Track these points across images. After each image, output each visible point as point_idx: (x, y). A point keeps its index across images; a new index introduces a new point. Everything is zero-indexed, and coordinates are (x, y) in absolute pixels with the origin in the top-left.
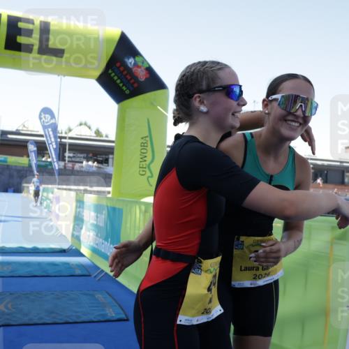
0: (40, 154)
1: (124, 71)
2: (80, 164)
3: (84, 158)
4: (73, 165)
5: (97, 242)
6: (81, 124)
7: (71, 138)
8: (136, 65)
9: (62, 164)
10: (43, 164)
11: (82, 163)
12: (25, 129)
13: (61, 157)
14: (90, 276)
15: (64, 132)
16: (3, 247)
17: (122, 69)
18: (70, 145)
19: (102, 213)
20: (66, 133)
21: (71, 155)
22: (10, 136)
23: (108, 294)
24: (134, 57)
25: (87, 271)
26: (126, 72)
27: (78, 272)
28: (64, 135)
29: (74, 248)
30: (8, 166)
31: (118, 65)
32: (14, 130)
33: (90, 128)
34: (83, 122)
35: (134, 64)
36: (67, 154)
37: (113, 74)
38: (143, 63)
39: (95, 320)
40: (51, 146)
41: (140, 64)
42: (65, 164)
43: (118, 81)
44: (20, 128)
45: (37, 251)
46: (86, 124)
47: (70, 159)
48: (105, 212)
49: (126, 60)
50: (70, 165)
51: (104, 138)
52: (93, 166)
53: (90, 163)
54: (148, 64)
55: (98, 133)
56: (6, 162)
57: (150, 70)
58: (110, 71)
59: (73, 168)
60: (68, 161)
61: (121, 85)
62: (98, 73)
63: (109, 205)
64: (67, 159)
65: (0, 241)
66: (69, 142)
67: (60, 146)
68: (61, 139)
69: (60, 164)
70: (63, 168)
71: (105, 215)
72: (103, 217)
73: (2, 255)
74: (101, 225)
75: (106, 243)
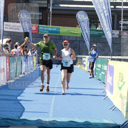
0: (94, 22)
9: (117, 33)
10: (97, 33)
13: (115, 26)
16: (54, 120)
21: (127, 22)
22: (61, 5)
28: (118, 1)
30: (60, 36)
36: (122, 22)
40: (102, 14)
42: (120, 32)
50: (125, 33)
56: (59, 32)
60: (123, 30)
64: (122, 27)
65: (51, 115)
66: (124, 9)
67: (114, 13)
68: (115, 6)
69: (114, 33)
70: (118, 37)
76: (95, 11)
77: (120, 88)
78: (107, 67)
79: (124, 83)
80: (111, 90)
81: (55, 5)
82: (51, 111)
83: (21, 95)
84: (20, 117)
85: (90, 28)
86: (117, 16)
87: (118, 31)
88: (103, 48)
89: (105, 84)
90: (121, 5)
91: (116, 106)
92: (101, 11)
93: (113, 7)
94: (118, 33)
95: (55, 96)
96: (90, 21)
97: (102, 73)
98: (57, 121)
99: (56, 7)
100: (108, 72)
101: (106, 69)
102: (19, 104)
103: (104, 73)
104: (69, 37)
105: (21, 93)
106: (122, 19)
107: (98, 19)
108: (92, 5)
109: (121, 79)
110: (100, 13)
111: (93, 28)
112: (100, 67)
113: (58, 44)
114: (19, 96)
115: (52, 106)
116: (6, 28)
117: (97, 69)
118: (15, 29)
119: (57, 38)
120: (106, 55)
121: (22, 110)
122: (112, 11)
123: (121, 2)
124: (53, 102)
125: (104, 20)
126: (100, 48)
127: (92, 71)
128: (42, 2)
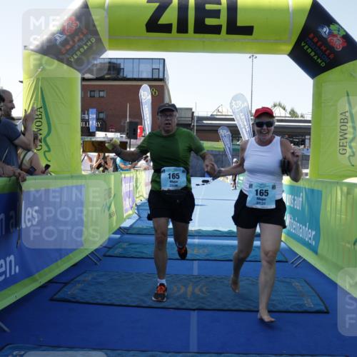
0: (236, 137)
1: (317, 42)
5: (294, 226)
6: (275, 105)
8: (331, 34)
10: (239, 147)
12: (219, 114)
14: (287, 262)
16: (200, 230)
17: (315, 40)
19: (300, 196)
22: (205, 122)
23: (306, 282)
24: (329, 26)
25: (284, 256)
26: (320, 43)
31: (311, 36)
32: (209, 115)
33: (284, 109)
34: (277, 103)
35: (329, 33)
37: (306, 47)
38: (339, 31)
39: (292, 310)
40: (244, 130)
41: (336, 32)
43: (313, 54)
44: (215, 113)
45: (232, 234)
46: (280, 105)
48: (303, 194)
49: (320, 30)
51: (300, 119)
54: (345, 31)
55: (293, 113)
57: (347, 38)
58: (303, 44)
61: (316, 57)
62: (289, 48)
63: (307, 187)
65: (196, 224)
71: (302, 197)
72: (301, 199)
73: (199, 239)
74: (298, 208)
75: (304, 227)
76: (236, 127)
85: (232, 142)
92: (242, 126)
95: (200, 207)
96: (232, 136)
98: (203, 231)
99: (200, 123)
104: (212, 151)
107: (240, 134)
108: (234, 121)
110: (242, 129)
111: (235, 142)
117: (239, 181)
124: (198, 212)
125: (246, 135)
127: (235, 183)
128: (187, 119)
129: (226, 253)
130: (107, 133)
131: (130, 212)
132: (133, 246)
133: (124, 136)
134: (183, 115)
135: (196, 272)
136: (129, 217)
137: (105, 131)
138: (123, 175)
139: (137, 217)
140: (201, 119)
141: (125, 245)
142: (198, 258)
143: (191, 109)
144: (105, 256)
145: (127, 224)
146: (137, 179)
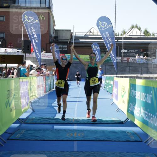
0: (103, 51)
2: (133, 58)
3: (136, 53)
4: (128, 59)
5: (146, 116)
6: (133, 27)
7: (125, 38)
11: (135, 57)
12: (91, 34)
13: (118, 54)
15: (120, 34)
18: (125, 43)
19: (150, 94)
20: (121, 35)
21: (126, 51)
22: (80, 40)
23: (155, 155)
25: (140, 138)
27: (133, 138)
28: (120, 36)
29: (129, 120)
32: (83, 35)
33: (140, 30)
34: (135, 26)
36: (123, 51)
42: (122, 58)
44: (88, 34)
45: (102, 122)
46: (137, 27)
47: (125, 55)
48: (152, 92)
50: (125, 59)
51: (151, 37)
52: (143, 59)
53: (141, 57)
55: (146, 32)
59: (128, 61)
63: (155, 87)
64: (123, 54)
65: (75, 115)
66: (124, 42)
67: (117, 45)
68: (118, 40)
69: (118, 58)
70: (120, 61)
71: (152, 95)
72: (151, 96)
73: (77, 126)
74: (149, 102)
75: (154, 116)
76: (104, 44)
77: (123, 96)
78: (113, 82)
79: (125, 92)
80: (117, 97)
81: (76, 40)
82: (76, 113)
83: (54, 102)
84: (54, 117)
85: (101, 55)
86: (120, 47)
87: (120, 57)
88: (110, 69)
89: (112, 94)
90: (122, 39)
91: (120, 108)
93: (116, 40)
94: (120, 58)
95: (78, 103)
97: (109, 86)
98: (80, 120)
99: (77, 41)
100: (114, 85)
101: (112, 84)
102: (53, 109)
103: (111, 87)
105: (54, 101)
106: (123, 49)
107: (107, 49)
108: (102, 39)
109: (123, 90)
110: (107, 44)
111: (103, 55)
112: (108, 82)
113: (78, 67)
114: (53, 103)
115: (76, 109)
116: (42, 57)
117: (106, 84)
118: (49, 57)
119: (78, 63)
120: (112, 74)
121: (55, 113)
122: (116, 44)
123: (122, 38)
124: (76, 107)
126: (108, 69)
128: (67, 38)
129: (97, 135)
130: (7, 49)
131: (27, 107)
132: (29, 132)
133: (20, 51)
134: (64, 35)
135: (75, 149)
136: (25, 111)
137: (5, 47)
138: (21, 80)
139: (32, 111)
140: (77, 38)
141: (23, 131)
142: (77, 139)
143: (70, 31)
144: (8, 140)
145: (24, 116)
146: (31, 83)
